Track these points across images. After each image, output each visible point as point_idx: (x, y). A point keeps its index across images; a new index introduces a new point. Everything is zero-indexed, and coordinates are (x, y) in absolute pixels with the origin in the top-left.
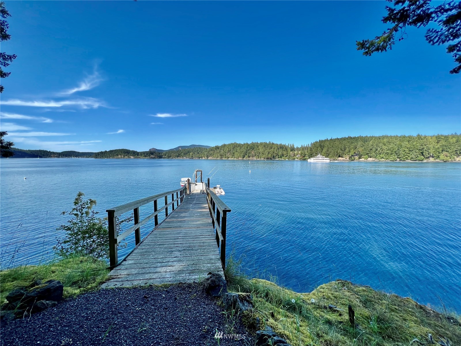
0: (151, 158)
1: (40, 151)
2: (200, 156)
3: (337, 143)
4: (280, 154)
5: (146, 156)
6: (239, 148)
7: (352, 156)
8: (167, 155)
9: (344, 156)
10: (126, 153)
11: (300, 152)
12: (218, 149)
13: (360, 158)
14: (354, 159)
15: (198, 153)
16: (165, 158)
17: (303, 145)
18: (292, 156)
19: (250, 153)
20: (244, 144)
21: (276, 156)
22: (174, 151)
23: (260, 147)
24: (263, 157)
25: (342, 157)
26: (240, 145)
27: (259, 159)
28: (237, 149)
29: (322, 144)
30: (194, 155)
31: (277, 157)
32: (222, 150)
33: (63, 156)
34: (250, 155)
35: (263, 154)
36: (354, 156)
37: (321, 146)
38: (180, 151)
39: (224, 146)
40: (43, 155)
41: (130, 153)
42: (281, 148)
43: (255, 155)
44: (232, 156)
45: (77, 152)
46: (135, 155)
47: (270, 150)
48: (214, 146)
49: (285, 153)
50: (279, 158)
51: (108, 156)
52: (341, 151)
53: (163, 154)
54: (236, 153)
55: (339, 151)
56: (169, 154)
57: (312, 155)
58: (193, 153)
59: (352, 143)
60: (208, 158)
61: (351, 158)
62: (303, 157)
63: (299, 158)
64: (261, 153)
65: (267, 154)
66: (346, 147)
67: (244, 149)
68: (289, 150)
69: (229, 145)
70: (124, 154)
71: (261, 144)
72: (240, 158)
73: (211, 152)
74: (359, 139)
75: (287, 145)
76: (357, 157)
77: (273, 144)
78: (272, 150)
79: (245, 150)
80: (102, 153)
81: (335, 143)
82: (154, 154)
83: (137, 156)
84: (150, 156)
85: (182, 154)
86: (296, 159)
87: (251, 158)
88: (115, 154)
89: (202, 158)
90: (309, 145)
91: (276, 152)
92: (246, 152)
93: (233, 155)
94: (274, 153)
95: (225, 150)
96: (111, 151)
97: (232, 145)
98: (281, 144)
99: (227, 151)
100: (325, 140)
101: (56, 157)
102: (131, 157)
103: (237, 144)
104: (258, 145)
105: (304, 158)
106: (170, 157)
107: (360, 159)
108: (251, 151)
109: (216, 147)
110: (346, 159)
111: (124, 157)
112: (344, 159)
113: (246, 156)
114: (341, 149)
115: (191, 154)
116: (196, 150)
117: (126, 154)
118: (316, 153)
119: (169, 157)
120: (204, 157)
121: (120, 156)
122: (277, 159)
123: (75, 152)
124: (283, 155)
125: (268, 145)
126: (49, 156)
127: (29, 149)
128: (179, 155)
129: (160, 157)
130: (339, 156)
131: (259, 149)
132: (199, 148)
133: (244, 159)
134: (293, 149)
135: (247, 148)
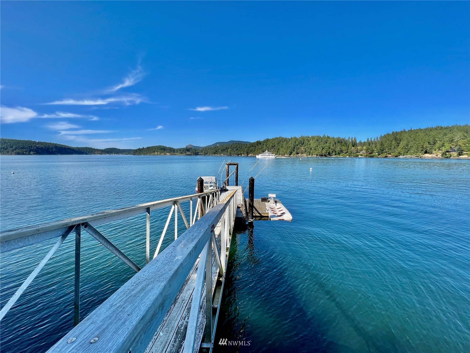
0: (187, 155)
1: (86, 148)
2: (239, 153)
3: (422, 135)
4: (338, 149)
5: (182, 153)
6: (285, 142)
7: (448, 152)
8: (203, 152)
9: (434, 152)
10: (163, 149)
11: (364, 148)
12: (260, 144)
13: (460, 154)
14: (451, 156)
15: (237, 150)
16: (201, 155)
17: (370, 140)
18: (355, 152)
19: (298, 149)
20: (292, 138)
21: (332, 152)
22: (211, 147)
23: (311, 141)
24: (315, 153)
25: (431, 153)
26: (286, 140)
27: (310, 156)
28: (282, 145)
29: (397, 137)
30: (232, 151)
31: (334, 153)
32: (264, 146)
33: (105, 153)
34: (299, 151)
35: (315, 150)
36: (450, 152)
37: (396, 139)
38: (218, 147)
39: (267, 140)
40: (89, 152)
41: (166, 150)
42: (339, 142)
43: (306, 151)
44: (276, 153)
45: (118, 149)
46: (171, 152)
47: (325, 145)
48: (256, 141)
49: (344, 148)
50: (337, 155)
51: (145, 153)
52: (429, 146)
53: (199, 151)
54: (281, 149)
55: (426, 145)
56: (205, 151)
57: (383, 150)
58: (231, 149)
59: (445, 134)
60: (248, 155)
61: (446, 155)
62: (370, 153)
63: (364, 155)
64: (312, 149)
65: (320, 150)
66: (437, 139)
67: (291, 144)
68: (350, 145)
69: (273, 139)
70: (160, 151)
71: (313, 138)
72: (286, 155)
73: (252, 148)
74: (455, 129)
75: (347, 138)
76: (455, 154)
77: (328, 137)
78: (328, 144)
79: (292, 146)
80: (139, 149)
81: (419, 135)
82: (190, 150)
83: (172, 152)
84: (186, 153)
85: (220, 150)
86: (360, 156)
87: (299, 155)
88: (152, 151)
89: (241, 154)
90: (377, 138)
91: (332, 148)
92: (294, 148)
93: (278, 152)
94: (329, 148)
95: (268, 146)
96: (148, 148)
97: (276, 140)
98: (339, 137)
99: (270, 147)
100: (401, 132)
101: (100, 154)
102: (168, 154)
103: (283, 138)
104: (309, 139)
105: (371, 155)
106: (207, 154)
107: (461, 156)
108: (300, 146)
109: (257, 142)
110: (437, 155)
111: (160, 154)
112: (434, 156)
113: (294, 153)
114: (429, 143)
115: (229, 150)
116: (235, 146)
117: (162, 151)
118: (390, 148)
119: (205, 154)
120: (244, 154)
121: (156, 153)
122: (334, 156)
123: (116, 149)
124: (342, 151)
125: (322, 139)
126: (93, 152)
127: (77, 147)
128: (216, 151)
129: (197, 154)
130: (426, 152)
131: (310, 144)
132: (239, 144)
133: (292, 156)
134: (354, 145)
135: (295, 142)
